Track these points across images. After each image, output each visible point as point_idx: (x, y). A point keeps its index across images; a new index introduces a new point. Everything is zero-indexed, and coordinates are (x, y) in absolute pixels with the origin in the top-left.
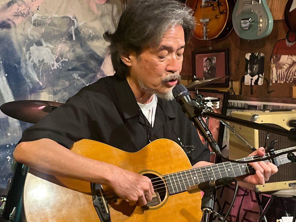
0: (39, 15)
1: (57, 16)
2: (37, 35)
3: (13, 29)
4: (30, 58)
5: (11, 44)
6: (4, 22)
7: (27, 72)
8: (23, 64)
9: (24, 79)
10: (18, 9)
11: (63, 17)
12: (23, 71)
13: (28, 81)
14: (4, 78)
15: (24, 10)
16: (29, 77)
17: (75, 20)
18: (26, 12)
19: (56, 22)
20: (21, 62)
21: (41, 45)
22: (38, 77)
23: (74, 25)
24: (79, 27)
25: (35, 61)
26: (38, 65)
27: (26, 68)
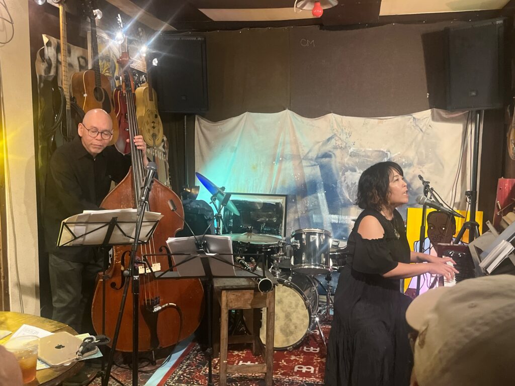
0: (354, 149)
1: (371, 149)
2: (352, 164)
3: (333, 158)
4: (345, 180)
5: (330, 170)
6: (326, 153)
7: (341, 191)
8: (339, 185)
9: (338, 196)
10: (336, 143)
11: (376, 151)
12: (338, 190)
13: (341, 197)
14: (323, 194)
15: (341, 144)
16: (342, 195)
17: (389, 153)
18: (343, 146)
19: (369, 154)
20: (338, 183)
21: (355, 171)
22: (349, 196)
23: (388, 157)
24: (392, 158)
25: (348, 183)
26: (350, 186)
27: (341, 188)
